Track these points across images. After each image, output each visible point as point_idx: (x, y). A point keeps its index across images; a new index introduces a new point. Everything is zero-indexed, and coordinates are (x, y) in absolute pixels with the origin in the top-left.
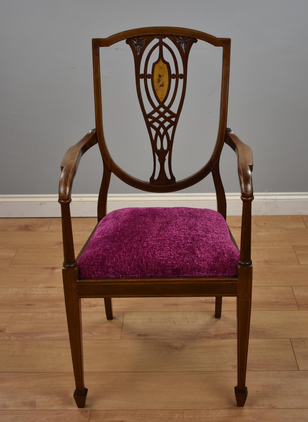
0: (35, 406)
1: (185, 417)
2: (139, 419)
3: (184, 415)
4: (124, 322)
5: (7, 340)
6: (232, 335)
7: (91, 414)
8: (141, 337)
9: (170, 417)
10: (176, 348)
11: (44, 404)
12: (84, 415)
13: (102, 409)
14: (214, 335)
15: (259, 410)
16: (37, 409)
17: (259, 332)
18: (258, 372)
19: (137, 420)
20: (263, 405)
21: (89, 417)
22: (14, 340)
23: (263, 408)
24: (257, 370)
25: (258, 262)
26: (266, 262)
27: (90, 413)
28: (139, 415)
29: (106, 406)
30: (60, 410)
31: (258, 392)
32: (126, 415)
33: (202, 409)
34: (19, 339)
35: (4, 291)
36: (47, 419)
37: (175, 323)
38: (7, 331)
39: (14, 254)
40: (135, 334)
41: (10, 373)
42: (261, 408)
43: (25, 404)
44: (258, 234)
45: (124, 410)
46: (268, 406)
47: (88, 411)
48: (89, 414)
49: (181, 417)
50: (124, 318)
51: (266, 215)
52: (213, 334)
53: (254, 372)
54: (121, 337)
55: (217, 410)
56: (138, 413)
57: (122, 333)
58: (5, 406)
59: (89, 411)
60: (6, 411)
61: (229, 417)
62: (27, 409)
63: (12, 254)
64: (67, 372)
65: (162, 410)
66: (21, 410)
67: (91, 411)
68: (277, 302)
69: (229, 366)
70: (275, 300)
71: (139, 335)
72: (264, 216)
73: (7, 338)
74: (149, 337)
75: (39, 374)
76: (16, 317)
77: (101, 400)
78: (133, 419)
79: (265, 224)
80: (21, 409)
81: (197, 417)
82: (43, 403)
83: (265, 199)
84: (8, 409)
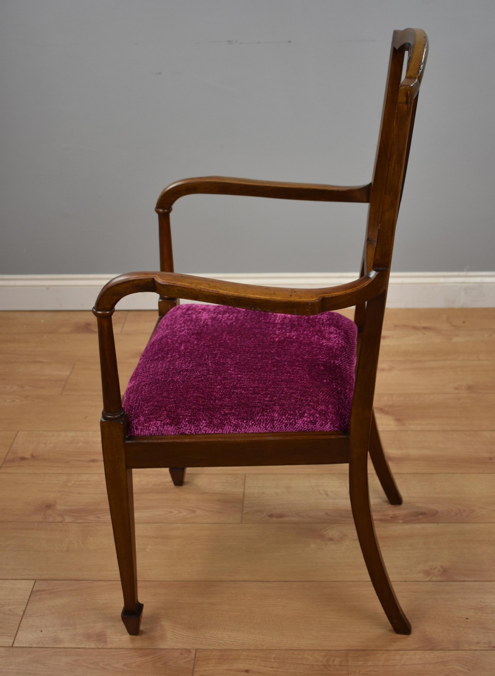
0: (106, 642)
1: (350, 664)
2: (275, 666)
3: (348, 660)
4: (246, 491)
5: (59, 522)
6: (420, 516)
7: (197, 656)
8: (274, 519)
9: (326, 664)
10: (331, 539)
11: (119, 637)
12: (185, 658)
13: (215, 648)
14: (391, 516)
15: (472, 651)
16: (109, 647)
17: (464, 511)
18: (466, 583)
19: (272, 668)
20: (478, 643)
21: (193, 661)
22: (69, 523)
23: (477, 648)
24: (463, 579)
25: (457, 388)
26: (470, 388)
27: (195, 655)
28: (275, 658)
29: (220, 642)
30: (147, 649)
31: (467, 619)
32: (254, 659)
33: (377, 650)
34: (78, 521)
35: (52, 436)
36: (124, 665)
37: (327, 495)
38: (59, 507)
39: (68, 373)
40: (265, 514)
41: (64, 582)
42: (474, 648)
43: (88, 637)
44: (455, 339)
45: (250, 650)
46: (486, 645)
47: (192, 650)
48: (193, 657)
49: (343, 664)
50: (246, 485)
51: (465, 306)
52: (389, 515)
53: (460, 583)
54: (242, 518)
55: (402, 652)
56: (273, 656)
57: (244, 512)
58: (56, 640)
59: (194, 652)
60: (59, 650)
61: (422, 664)
62: (93, 645)
63: (65, 373)
64: (155, 580)
65: (311, 650)
66: (82, 648)
67: (196, 651)
68: (491, 459)
69: (419, 572)
70: (487, 455)
71: (271, 516)
72: (462, 310)
73: (59, 519)
74: (286, 519)
75: (110, 583)
76: (73, 482)
77: (211, 632)
78: (265, 666)
79: (464, 322)
80: (82, 646)
81: (370, 664)
82: (117, 636)
83: (464, 283)
84: (62, 646)
